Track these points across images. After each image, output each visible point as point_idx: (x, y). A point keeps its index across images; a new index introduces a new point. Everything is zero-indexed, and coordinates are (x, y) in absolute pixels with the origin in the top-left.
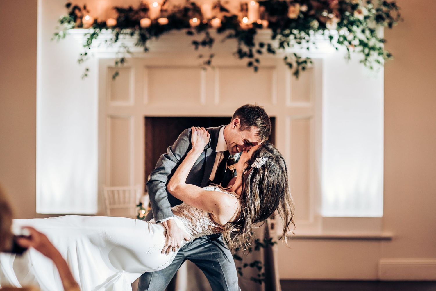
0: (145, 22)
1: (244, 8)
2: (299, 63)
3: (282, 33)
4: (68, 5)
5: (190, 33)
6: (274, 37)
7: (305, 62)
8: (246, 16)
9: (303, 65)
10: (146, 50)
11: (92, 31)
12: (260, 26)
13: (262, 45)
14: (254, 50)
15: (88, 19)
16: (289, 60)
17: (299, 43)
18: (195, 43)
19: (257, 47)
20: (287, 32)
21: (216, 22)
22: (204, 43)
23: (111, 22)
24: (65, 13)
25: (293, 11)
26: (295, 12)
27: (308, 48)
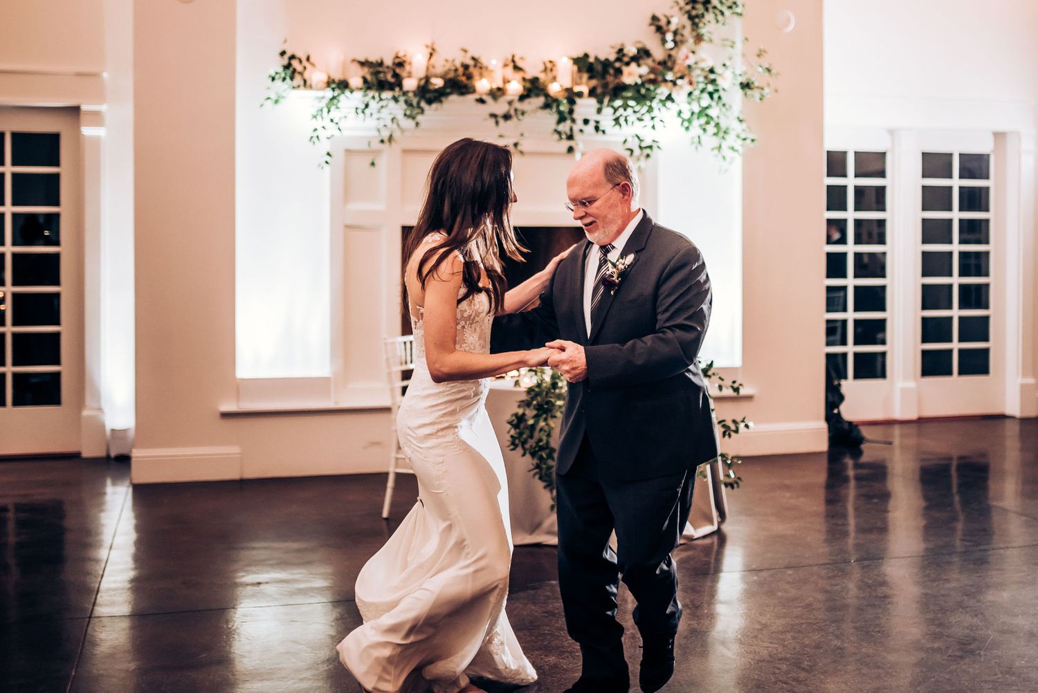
0: (410, 84)
1: (549, 68)
2: (642, 148)
3: (610, 104)
4: (283, 53)
5: (481, 101)
6: (599, 111)
7: (650, 147)
8: (554, 79)
9: (648, 151)
10: (417, 124)
11: (329, 93)
12: (580, 95)
13: (586, 122)
14: (576, 128)
15: (317, 76)
16: (628, 145)
17: (640, 120)
18: (493, 116)
19: (579, 124)
20: (618, 103)
21: (515, 87)
22: (507, 117)
23: (356, 81)
24: (277, 65)
25: (630, 74)
26: (632, 75)
27: (653, 127)
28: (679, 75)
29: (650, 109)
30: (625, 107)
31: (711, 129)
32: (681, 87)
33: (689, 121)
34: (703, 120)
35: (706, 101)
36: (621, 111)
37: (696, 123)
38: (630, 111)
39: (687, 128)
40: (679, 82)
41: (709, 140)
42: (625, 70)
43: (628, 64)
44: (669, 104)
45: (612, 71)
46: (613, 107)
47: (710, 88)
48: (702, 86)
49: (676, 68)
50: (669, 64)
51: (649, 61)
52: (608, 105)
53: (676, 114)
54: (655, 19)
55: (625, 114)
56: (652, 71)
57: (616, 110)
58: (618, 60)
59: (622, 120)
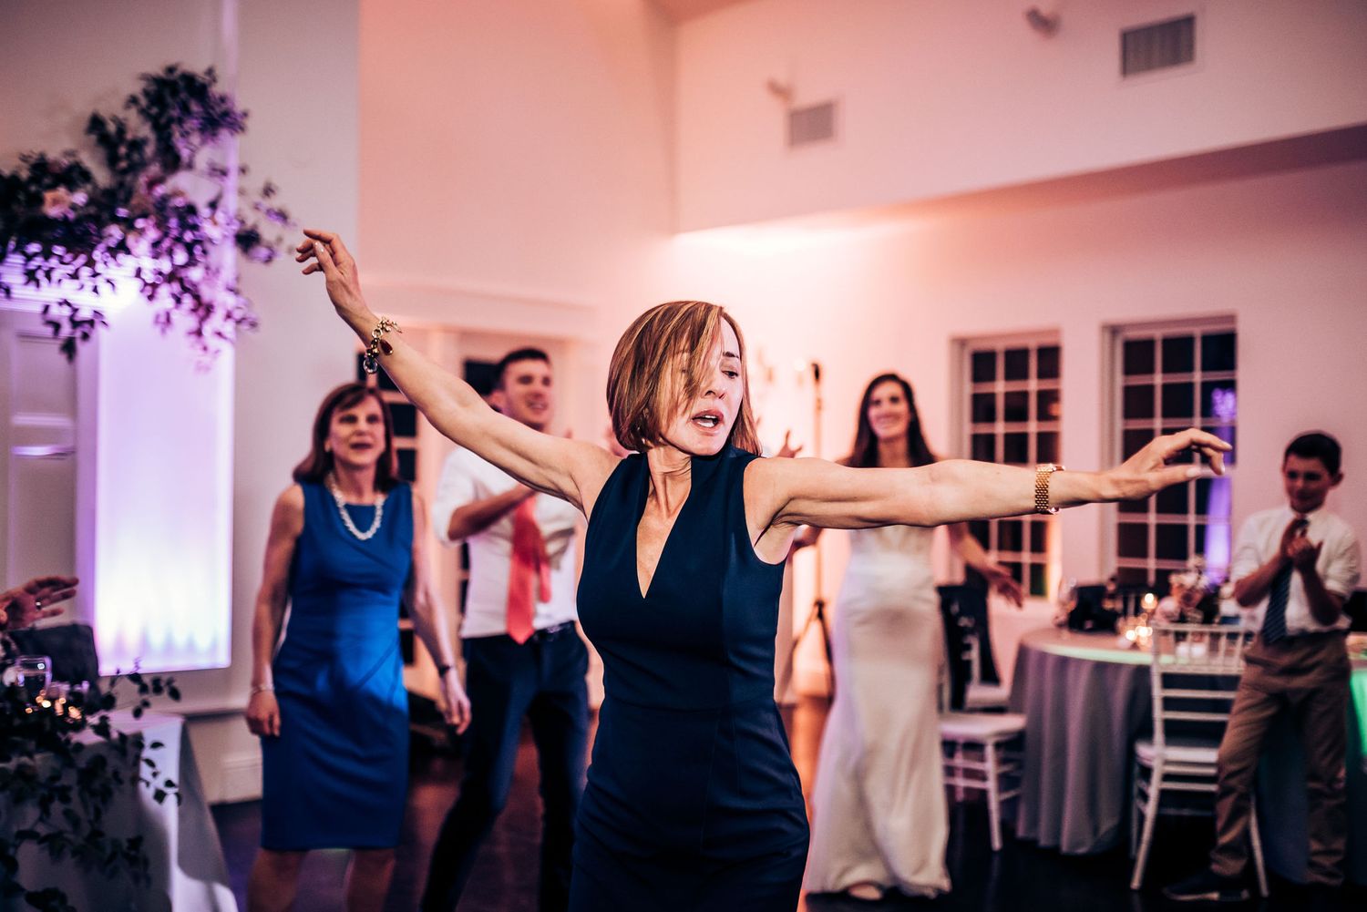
2: (75, 324)
3: (20, 249)
7: (91, 322)
9: (86, 328)
16: (53, 315)
17: (73, 276)
20: (34, 248)
25: (56, 202)
26: (60, 203)
27: (95, 290)
28: (137, 212)
29: (90, 263)
30: (47, 255)
31: (188, 301)
32: (142, 232)
33: (154, 286)
34: (176, 287)
35: (181, 257)
36: (38, 261)
37: (165, 291)
38: (54, 262)
39: (151, 298)
40: (140, 223)
41: (184, 319)
42: (49, 196)
43: (53, 187)
44: (121, 257)
45: (22, 197)
46: (24, 254)
47: (188, 236)
48: (174, 233)
49: (134, 202)
50: (122, 195)
51: (89, 187)
52: (15, 251)
53: (133, 273)
54: (96, 124)
55: (46, 266)
56: (92, 201)
57: (29, 258)
58: (32, 180)
59: (40, 275)
